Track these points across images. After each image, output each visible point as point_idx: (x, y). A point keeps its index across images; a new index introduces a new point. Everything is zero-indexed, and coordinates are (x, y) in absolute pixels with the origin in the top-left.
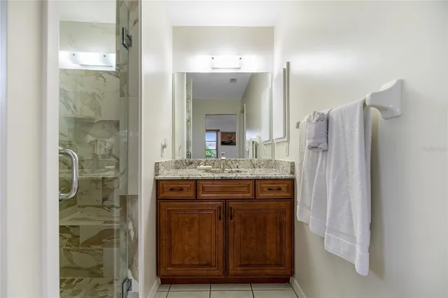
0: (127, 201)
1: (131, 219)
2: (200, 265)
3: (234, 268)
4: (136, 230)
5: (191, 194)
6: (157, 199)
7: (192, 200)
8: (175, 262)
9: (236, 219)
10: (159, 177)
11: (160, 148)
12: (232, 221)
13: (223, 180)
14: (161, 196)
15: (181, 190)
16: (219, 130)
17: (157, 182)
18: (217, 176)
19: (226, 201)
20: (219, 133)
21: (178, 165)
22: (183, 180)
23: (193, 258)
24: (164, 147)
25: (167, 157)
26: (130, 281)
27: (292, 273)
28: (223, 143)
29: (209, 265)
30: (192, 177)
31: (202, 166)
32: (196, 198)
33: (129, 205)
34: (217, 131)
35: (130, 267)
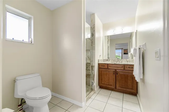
0: (92, 67)
1: (94, 70)
2: (109, 85)
3: (118, 87)
4: (94, 73)
5: (107, 67)
6: (99, 68)
7: (107, 69)
8: (103, 83)
9: (119, 74)
10: (99, 63)
11: (99, 56)
12: (117, 75)
13: (114, 64)
14: (100, 67)
15: (104, 66)
16: (123, 49)
17: (99, 64)
18: (113, 63)
19: (116, 70)
20: (123, 50)
21: (104, 60)
22: (104, 64)
23: (107, 83)
24: (100, 56)
25: (101, 58)
26: (93, 83)
27: (137, 92)
28: (125, 54)
29: (111, 85)
30: (107, 63)
31: (111, 61)
32: (108, 68)
33: (93, 67)
34: (122, 49)
35: (93, 80)
